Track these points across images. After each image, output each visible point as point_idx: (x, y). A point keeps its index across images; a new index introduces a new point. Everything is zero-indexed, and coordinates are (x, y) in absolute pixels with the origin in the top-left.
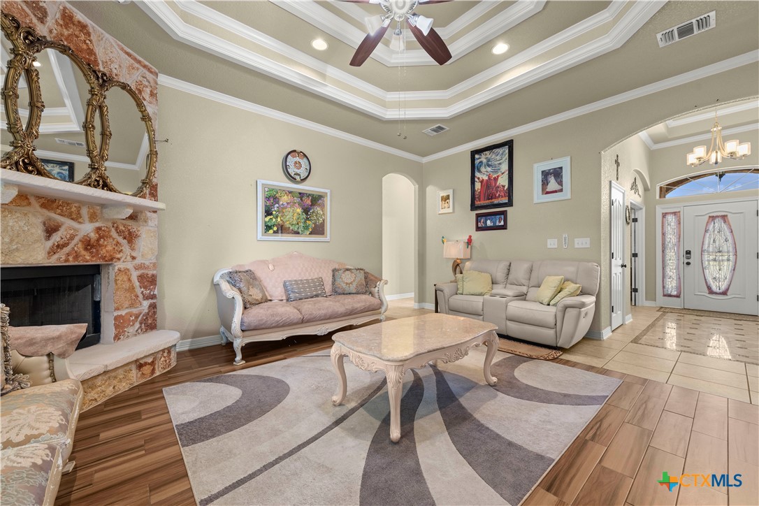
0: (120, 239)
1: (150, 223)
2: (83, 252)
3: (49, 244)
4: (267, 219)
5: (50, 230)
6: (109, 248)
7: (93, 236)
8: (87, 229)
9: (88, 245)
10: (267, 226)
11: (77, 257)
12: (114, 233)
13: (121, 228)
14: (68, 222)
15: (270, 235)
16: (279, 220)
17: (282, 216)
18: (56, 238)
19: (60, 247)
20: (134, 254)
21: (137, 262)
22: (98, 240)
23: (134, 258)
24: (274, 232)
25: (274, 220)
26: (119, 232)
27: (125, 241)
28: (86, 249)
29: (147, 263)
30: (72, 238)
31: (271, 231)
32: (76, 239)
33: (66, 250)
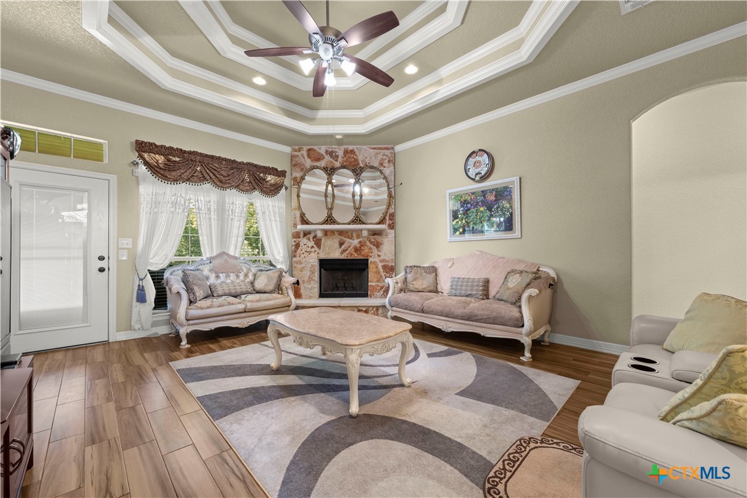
0: (372, 246)
1: (389, 236)
2: (354, 253)
3: (341, 250)
4: (454, 223)
5: (341, 244)
6: (366, 251)
7: (358, 245)
8: (356, 242)
9: (356, 250)
10: (454, 229)
11: (351, 256)
12: (368, 243)
13: (373, 240)
14: (348, 240)
15: (457, 236)
16: (464, 221)
17: (467, 217)
18: (343, 247)
19: (344, 251)
20: (380, 254)
21: (382, 258)
22: (360, 247)
23: (379, 256)
24: (460, 233)
25: (460, 222)
26: (371, 243)
27: (374, 247)
28: (355, 252)
29: (387, 259)
30: (349, 247)
31: (458, 233)
32: (351, 247)
33: (347, 252)
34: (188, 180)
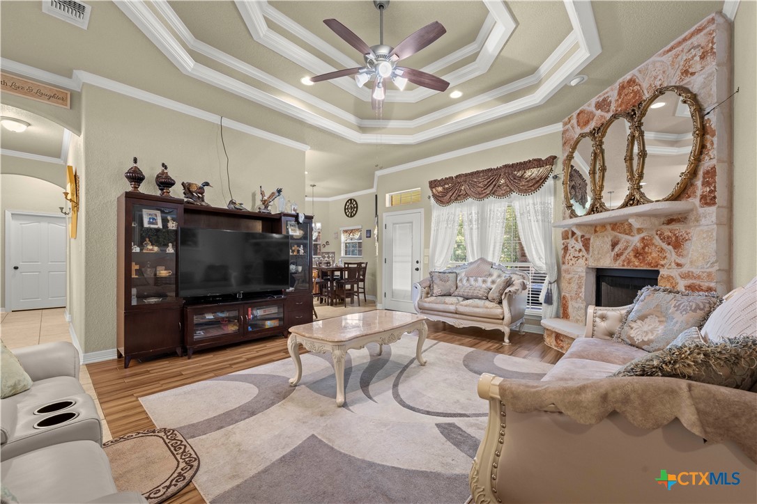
0: (664, 246)
1: (703, 221)
2: (633, 259)
3: (613, 253)
5: (614, 245)
6: (654, 255)
7: (640, 245)
8: (635, 240)
9: (638, 254)
11: (629, 263)
12: (657, 240)
13: (667, 233)
14: (624, 237)
18: (617, 249)
19: (618, 255)
20: (680, 260)
21: (685, 270)
22: (644, 248)
23: (678, 265)
26: (663, 239)
27: (670, 247)
28: (635, 256)
29: (697, 271)
30: (626, 249)
32: (629, 249)
33: (623, 257)
34: (456, 199)
